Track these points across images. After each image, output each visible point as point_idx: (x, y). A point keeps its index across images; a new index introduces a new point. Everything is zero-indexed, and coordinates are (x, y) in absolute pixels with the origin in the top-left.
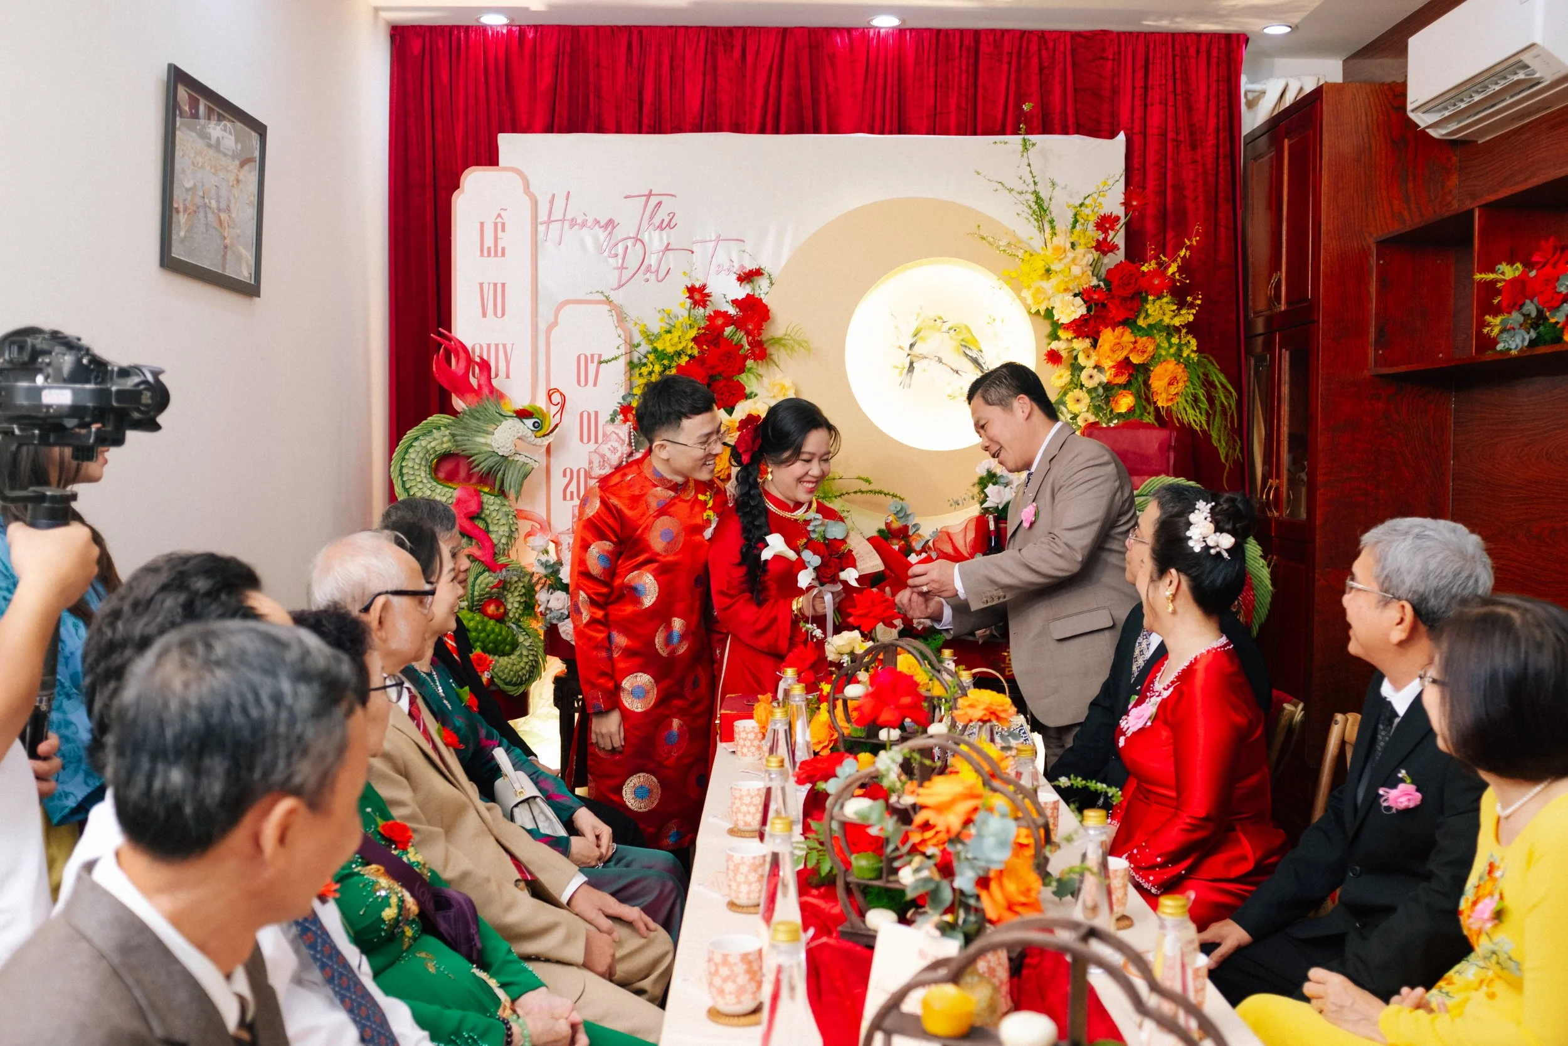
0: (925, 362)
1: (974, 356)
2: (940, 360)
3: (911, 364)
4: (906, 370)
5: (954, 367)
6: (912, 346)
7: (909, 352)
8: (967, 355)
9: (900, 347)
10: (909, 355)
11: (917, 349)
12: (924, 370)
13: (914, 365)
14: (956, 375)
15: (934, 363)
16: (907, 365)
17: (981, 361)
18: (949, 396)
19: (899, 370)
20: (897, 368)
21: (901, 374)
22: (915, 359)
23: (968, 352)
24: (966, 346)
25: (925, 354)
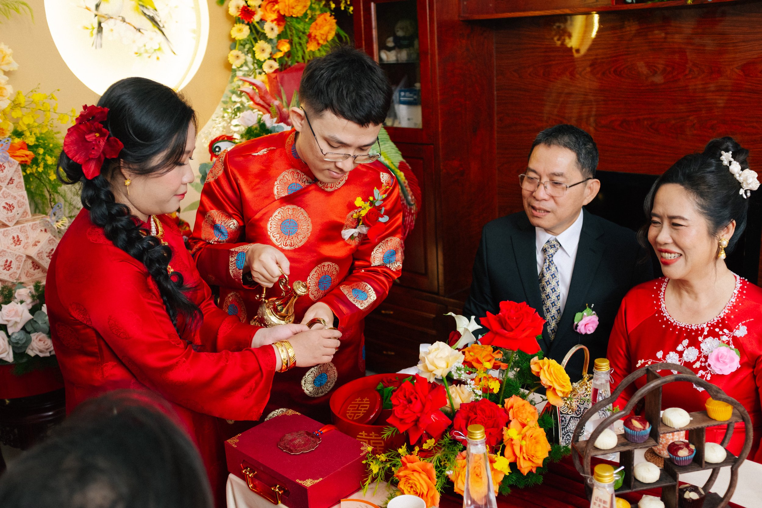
0: (111, 22)
1: (151, 15)
2: (124, 21)
3: (100, 24)
4: (95, 31)
5: (137, 27)
6: (97, 6)
7: (96, 13)
8: (145, 14)
9: (87, 8)
10: (96, 15)
11: (103, 9)
12: (112, 30)
13: (102, 25)
14: (139, 33)
15: (119, 22)
16: (96, 25)
17: (157, 19)
18: (136, 53)
19: (89, 31)
20: (87, 28)
21: (92, 34)
22: (102, 20)
23: (146, 11)
24: (143, 6)
25: (110, 14)
